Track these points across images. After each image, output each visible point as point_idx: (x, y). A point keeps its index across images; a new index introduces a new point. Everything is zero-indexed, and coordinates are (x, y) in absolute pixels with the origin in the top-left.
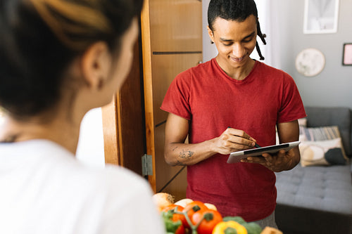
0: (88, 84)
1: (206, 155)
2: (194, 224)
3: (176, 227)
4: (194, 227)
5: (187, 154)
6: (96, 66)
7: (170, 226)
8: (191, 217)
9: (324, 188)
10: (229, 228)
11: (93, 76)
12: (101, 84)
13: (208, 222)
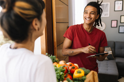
0: (35, 30)
1: (79, 53)
2: (69, 70)
3: (64, 71)
4: (69, 71)
5: (71, 52)
6: (36, 24)
7: (62, 70)
8: (69, 68)
9: (107, 67)
10: (79, 71)
11: (36, 27)
12: (38, 30)
13: (73, 69)
